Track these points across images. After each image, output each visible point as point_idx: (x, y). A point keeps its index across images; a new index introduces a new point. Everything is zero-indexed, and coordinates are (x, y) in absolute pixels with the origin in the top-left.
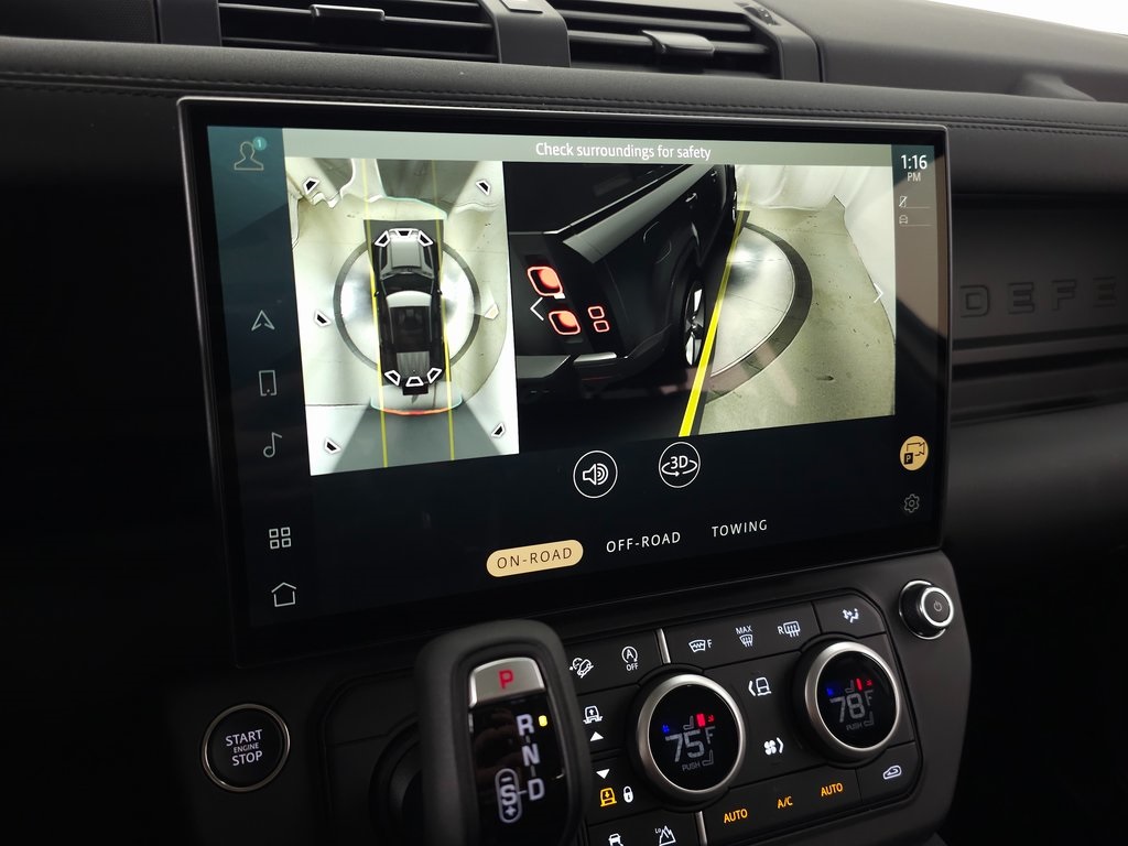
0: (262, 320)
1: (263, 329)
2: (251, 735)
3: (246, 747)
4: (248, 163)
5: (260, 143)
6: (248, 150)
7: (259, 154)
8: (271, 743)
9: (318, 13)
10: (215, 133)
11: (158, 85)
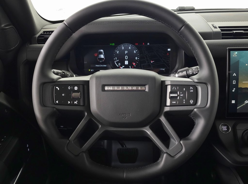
0: (235, 74)
1: (234, 76)
2: (225, 127)
3: (225, 128)
4: (235, 55)
5: (236, 53)
6: (235, 54)
7: (236, 54)
8: (228, 128)
9: (235, 32)
10: (231, 52)
11: (221, 46)
